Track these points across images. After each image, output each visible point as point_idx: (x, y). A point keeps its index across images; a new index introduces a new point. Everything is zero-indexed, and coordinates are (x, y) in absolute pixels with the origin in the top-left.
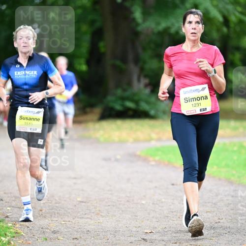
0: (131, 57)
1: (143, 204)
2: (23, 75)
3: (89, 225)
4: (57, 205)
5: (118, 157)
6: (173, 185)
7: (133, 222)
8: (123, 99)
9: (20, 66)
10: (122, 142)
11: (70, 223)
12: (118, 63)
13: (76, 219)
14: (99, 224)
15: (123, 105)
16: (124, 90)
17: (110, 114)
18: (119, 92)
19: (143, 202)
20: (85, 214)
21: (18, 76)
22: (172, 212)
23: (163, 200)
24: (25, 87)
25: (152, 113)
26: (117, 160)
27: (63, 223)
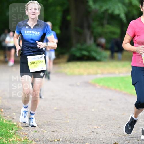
0: (85, 25)
1: (93, 111)
2: (30, 33)
3: (61, 123)
4: (43, 112)
5: (78, 84)
6: (110, 100)
7: (87, 122)
8: (81, 50)
9: (29, 28)
10: (80, 75)
11: (50, 122)
12: (78, 29)
13: (54, 120)
14: (67, 123)
15: (81, 54)
16: (82, 45)
17: (73, 59)
18: (79, 46)
19: (93, 110)
20: (59, 117)
21: (27, 34)
22: (110, 116)
23: (105, 109)
24: (32, 41)
25: (98, 58)
26: (77, 86)
27: (46, 122)
